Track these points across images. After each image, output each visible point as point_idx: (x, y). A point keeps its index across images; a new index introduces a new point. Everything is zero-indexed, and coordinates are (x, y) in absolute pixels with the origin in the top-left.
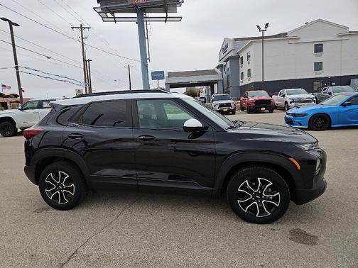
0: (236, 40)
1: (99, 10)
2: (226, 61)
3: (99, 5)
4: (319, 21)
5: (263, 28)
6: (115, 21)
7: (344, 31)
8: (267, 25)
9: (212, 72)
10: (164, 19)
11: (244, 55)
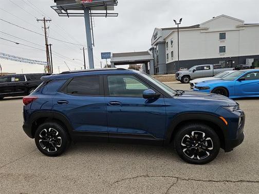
0: (163, 29)
1: (56, 8)
2: (156, 45)
3: (55, 4)
4: (223, 16)
5: (178, 22)
6: (68, 16)
7: (240, 24)
8: (181, 19)
9: (146, 53)
10: (105, 15)
11: (169, 41)
